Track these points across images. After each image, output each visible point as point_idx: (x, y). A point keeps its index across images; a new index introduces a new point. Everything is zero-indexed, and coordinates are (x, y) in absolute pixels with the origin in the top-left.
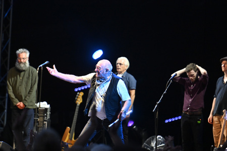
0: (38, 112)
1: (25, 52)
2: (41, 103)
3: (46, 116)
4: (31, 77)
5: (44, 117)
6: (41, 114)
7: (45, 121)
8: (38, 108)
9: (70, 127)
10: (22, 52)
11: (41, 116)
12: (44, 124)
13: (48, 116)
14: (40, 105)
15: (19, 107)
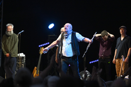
0: (18, 59)
1: (11, 25)
2: (20, 54)
3: (23, 61)
4: (14, 39)
5: (22, 62)
6: (20, 60)
7: (23, 64)
8: (18, 57)
9: (37, 67)
10: (9, 26)
11: (20, 61)
12: (22, 66)
13: (24, 61)
14: (19, 55)
15: (7, 56)
